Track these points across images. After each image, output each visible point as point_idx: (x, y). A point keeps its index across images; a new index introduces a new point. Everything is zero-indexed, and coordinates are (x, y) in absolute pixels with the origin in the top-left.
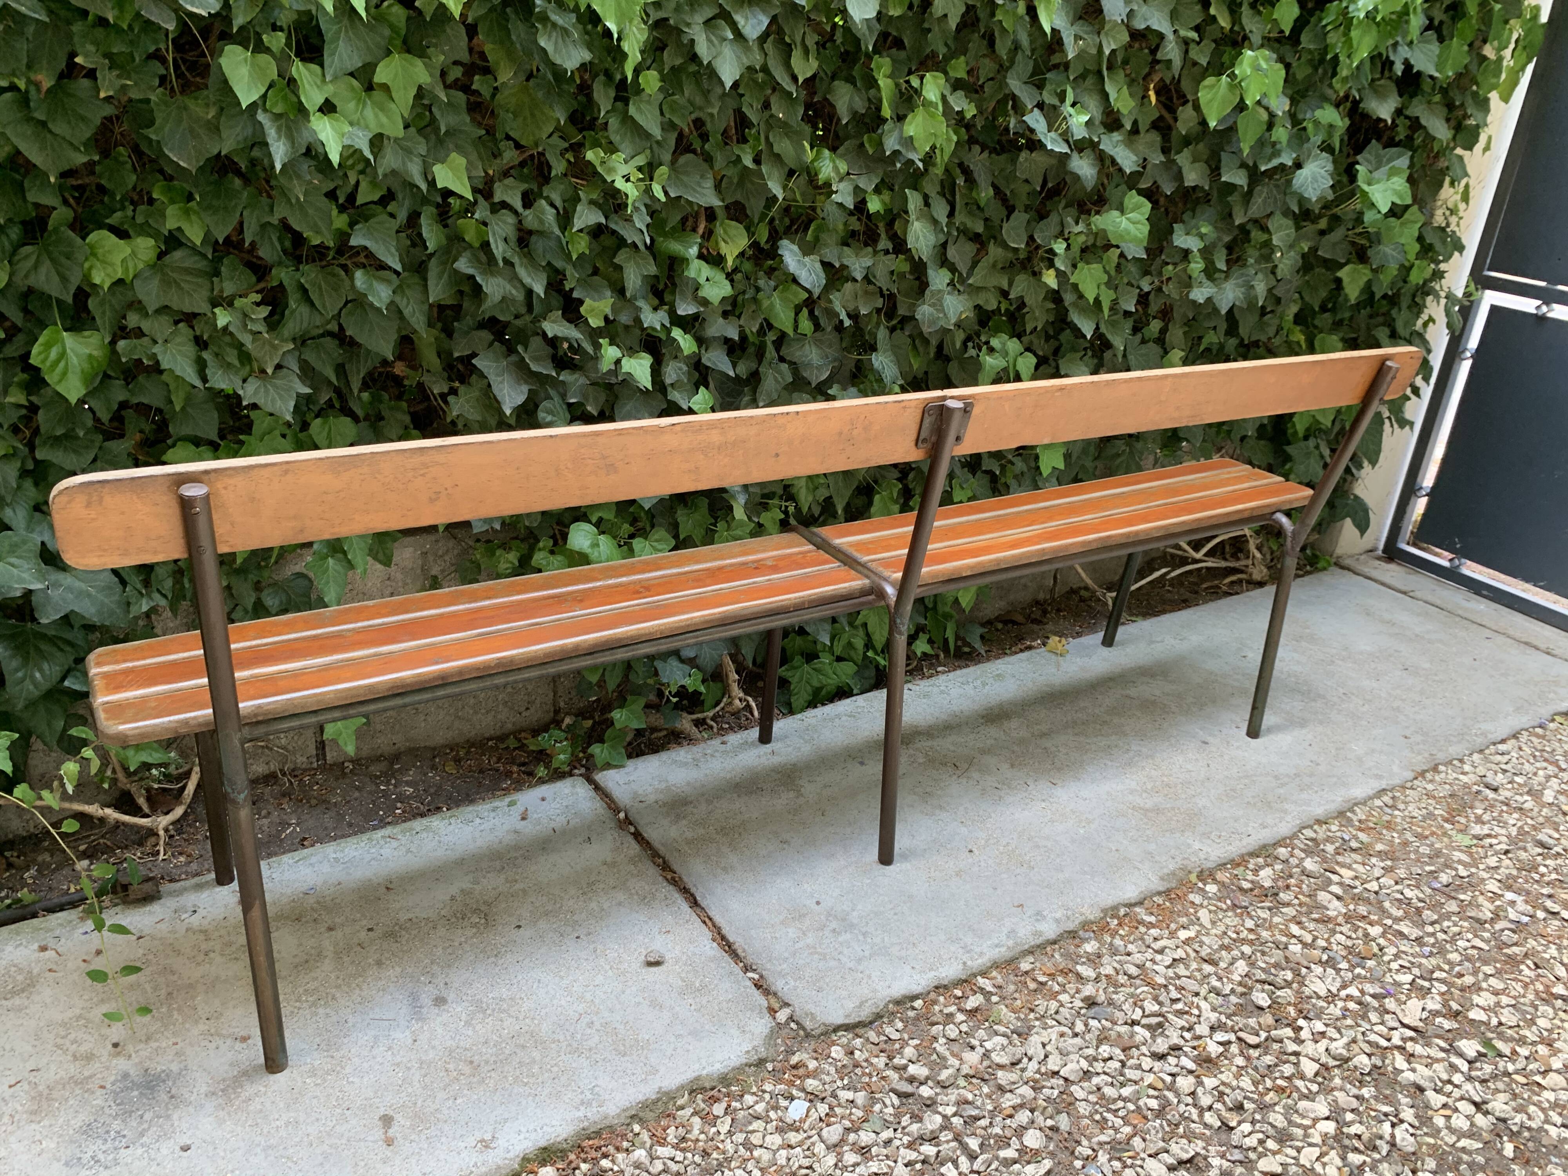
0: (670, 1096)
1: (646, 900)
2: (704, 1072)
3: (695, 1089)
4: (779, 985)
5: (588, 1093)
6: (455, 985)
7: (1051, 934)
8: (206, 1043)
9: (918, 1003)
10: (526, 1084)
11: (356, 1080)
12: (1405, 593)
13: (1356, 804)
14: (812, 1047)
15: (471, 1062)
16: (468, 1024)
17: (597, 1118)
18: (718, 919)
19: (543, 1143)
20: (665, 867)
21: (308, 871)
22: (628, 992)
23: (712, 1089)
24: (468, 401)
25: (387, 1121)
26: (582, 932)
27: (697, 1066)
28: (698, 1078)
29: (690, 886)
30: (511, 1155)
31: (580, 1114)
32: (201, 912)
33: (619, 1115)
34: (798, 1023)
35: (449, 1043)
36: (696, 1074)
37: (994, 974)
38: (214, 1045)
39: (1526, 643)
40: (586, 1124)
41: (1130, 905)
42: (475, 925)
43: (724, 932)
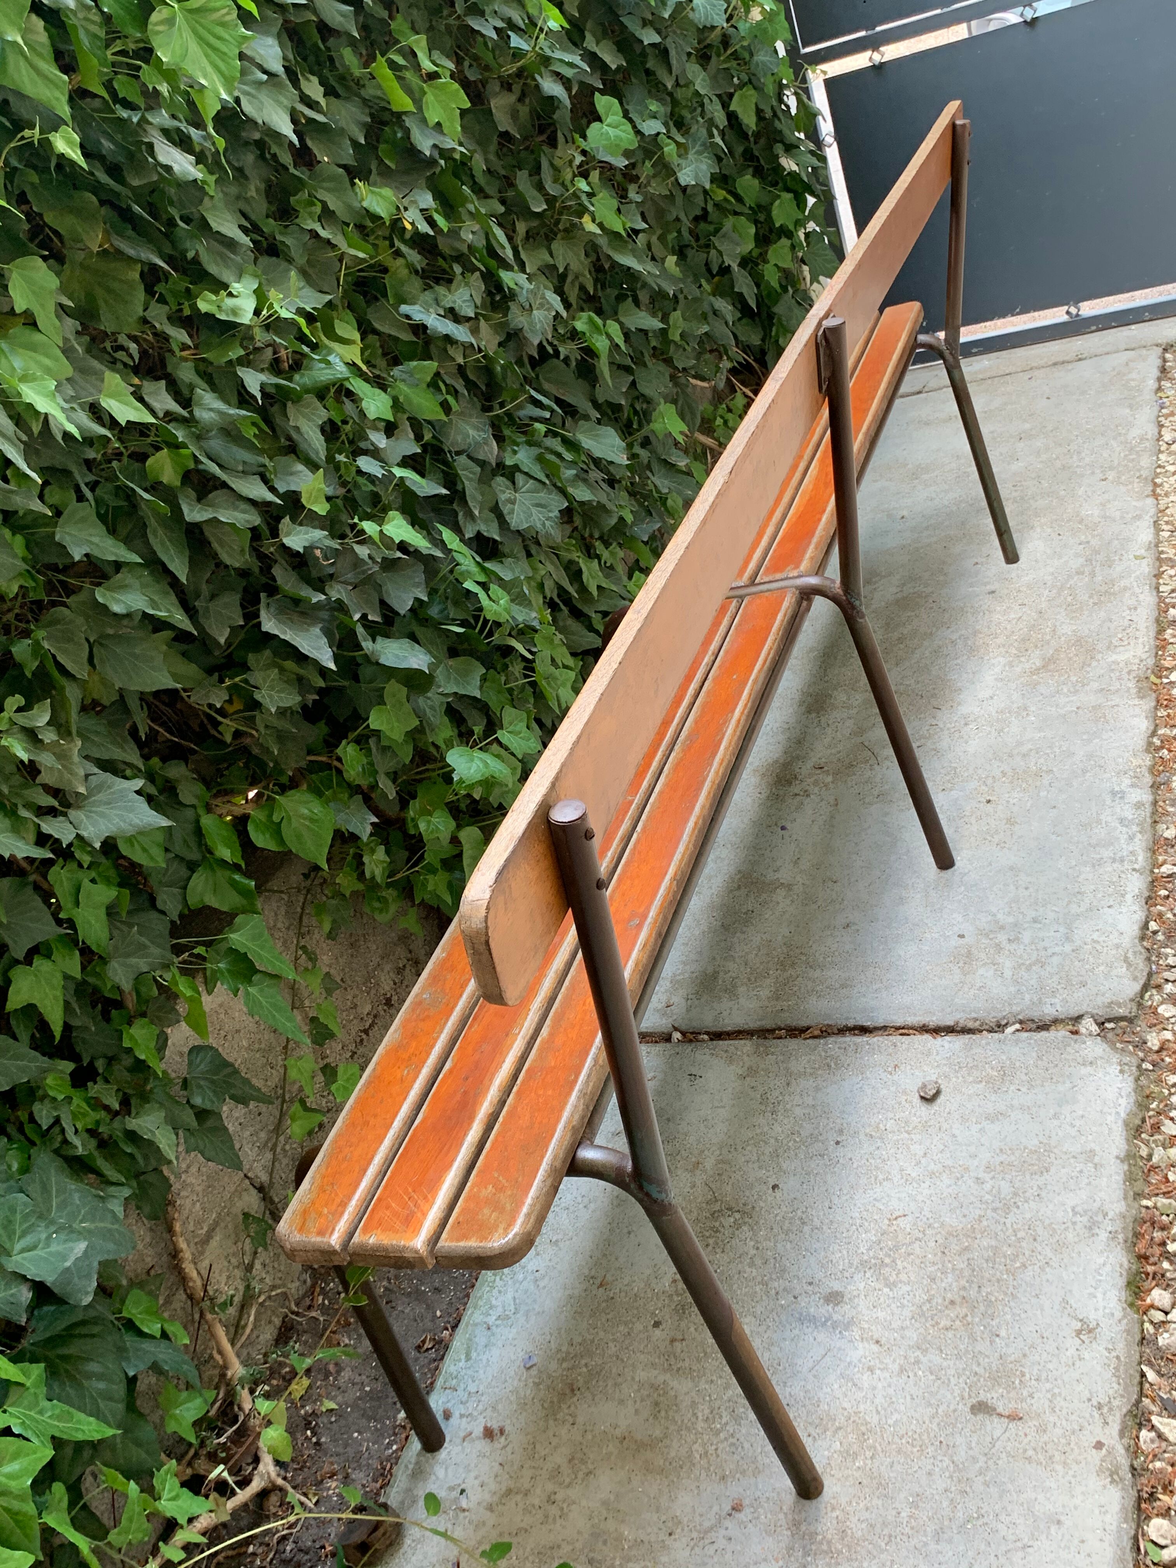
0: (1130, 1157)
1: (831, 1066)
2: (1123, 1115)
3: (1136, 1131)
4: (1049, 1011)
5: (1078, 1219)
6: (820, 1275)
7: (1146, 797)
8: (711, 1550)
9: (1153, 926)
10: (1024, 1266)
11: (896, 1416)
12: (919, 392)
13: (1157, 546)
14: (1144, 1025)
15: (952, 1302)
16: (891, 1286)
17: (1118, 1225)
18: (911, 1020)
19: (1122, 1282)
20: (796, 1032)
21: (495, 1352)
22: (957, 1132)
23: (1143, 1121)
24: (272, 688)
25: (981, 1408)
26: (833, 1137)
27: (1110, 1119)
28: (1126, 1124)
29: (842, 1023)
30: (1119, 1314)
31: (1103, 1236)
32: (471, 1484)
33: (1128, 1205)
34: (1109, 1020)
35: (907, 1313)
36: (1120, 1123)
37: (1161, 859)
38: (721, 1543)
39: (1055, 364)
40: (1121, 1237)
41: (1154, 733)
42: (737, 1226)
43: (932, 1025)
